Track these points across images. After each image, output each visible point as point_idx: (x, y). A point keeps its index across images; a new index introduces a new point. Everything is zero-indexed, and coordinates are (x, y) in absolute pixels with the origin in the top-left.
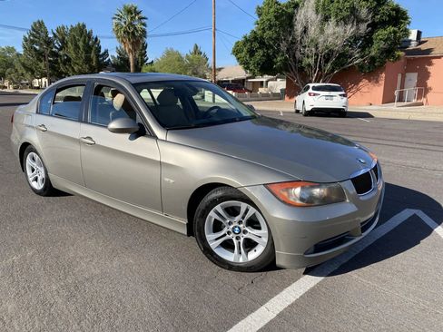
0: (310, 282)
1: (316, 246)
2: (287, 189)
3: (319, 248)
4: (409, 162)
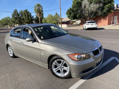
0: (82, 81)
1: (83, 71)
2: (74, 56)
3: (84, 72)
4: (114, 42)
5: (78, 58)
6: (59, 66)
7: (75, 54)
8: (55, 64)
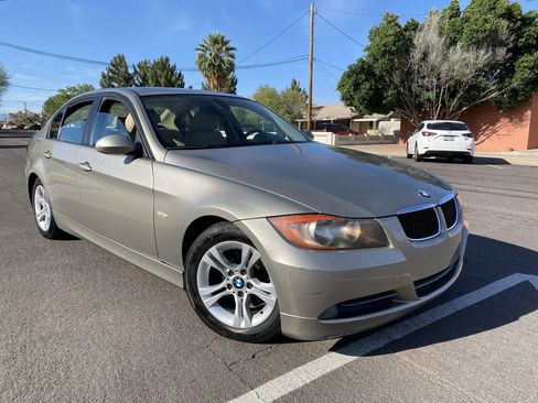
0: (338, 360)
2: (299, 225)
3: (345, 309)
5: (317, 238)
6: (232, 278)
7: (308, 216)
8: (211, 264)
